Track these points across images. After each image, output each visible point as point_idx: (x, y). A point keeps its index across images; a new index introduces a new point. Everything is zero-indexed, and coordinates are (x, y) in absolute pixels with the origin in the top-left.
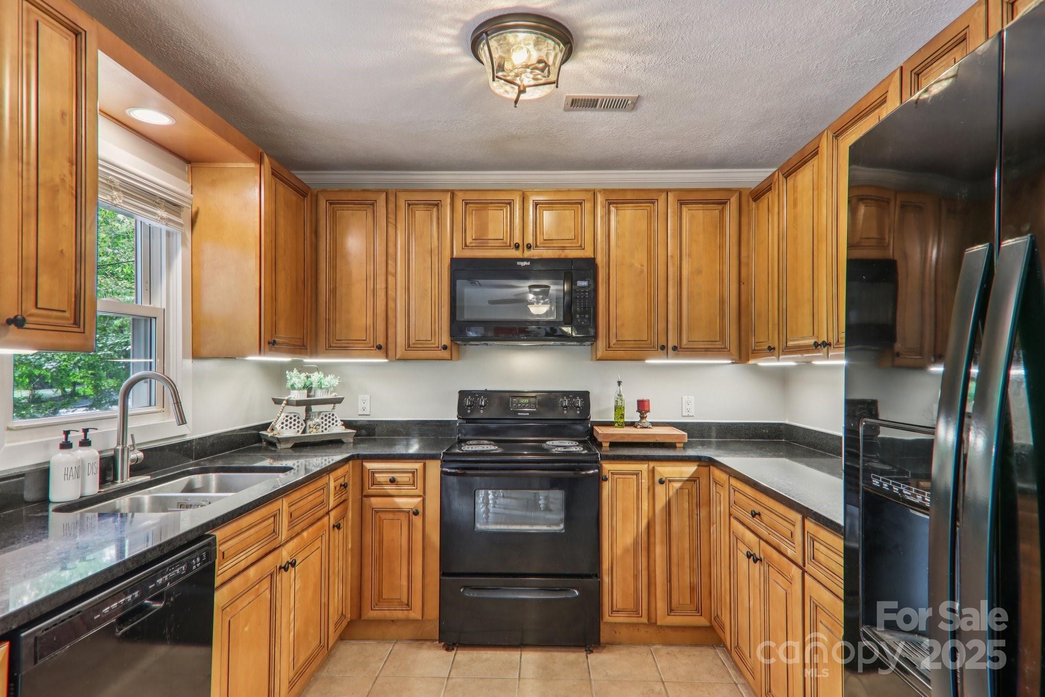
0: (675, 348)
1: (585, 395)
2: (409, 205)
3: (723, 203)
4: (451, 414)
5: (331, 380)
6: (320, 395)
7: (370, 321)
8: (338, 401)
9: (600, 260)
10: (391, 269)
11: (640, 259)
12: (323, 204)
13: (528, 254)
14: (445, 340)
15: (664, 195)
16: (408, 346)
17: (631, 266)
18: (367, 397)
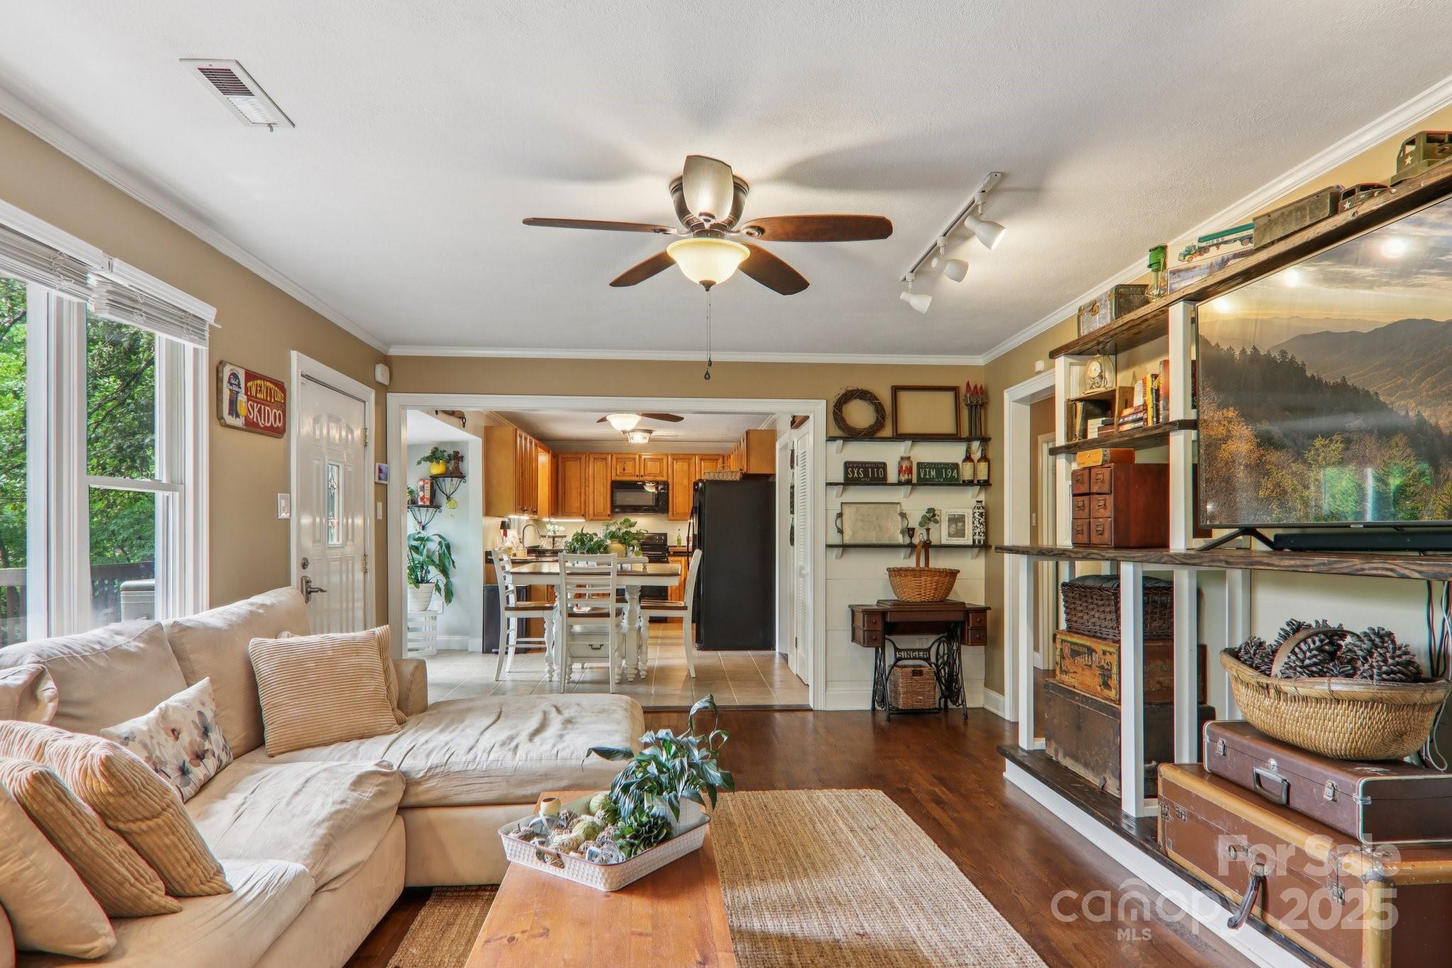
1: (665, 535)
2: (595, 457)
3: (717, 460)
5: (562, 528)
6: (558, 534)
7: (578, 505)
8: (565, 536)
9: (670, 481)
10: (587, 484)
12: (560, 459)
13: (641, 479)
14: (609, 512)
15: (694, 457)
16: (594, 514)
17: (682, 484)
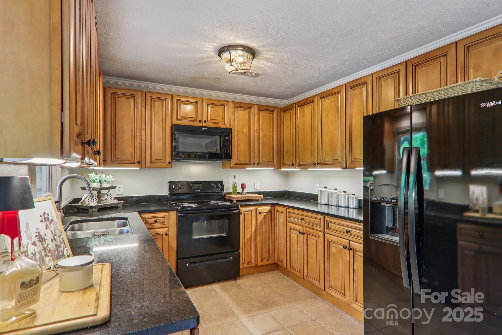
0: (258, 164)
1: (221, 182)
2: (152, 99)
3: (273, 111)
4: (165, 192)
5: (110, 178)
6: (105, 185)
7: (133, 150)
8: (114, 188)
9: (232, 129)
10: (143, 127)
11: (246, 130)
12: (108, 93)
13: (204, 125)
14: (169, 159)
15: (254, 106)
16: (152, 162)
17: (243, 132)
18: (122, 185)
